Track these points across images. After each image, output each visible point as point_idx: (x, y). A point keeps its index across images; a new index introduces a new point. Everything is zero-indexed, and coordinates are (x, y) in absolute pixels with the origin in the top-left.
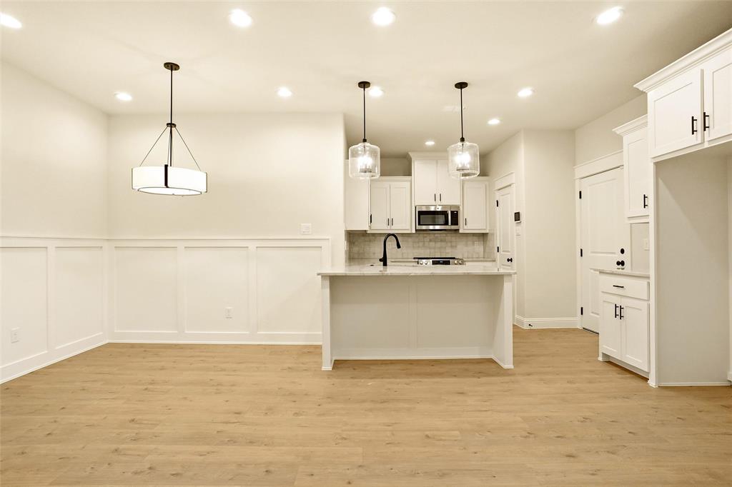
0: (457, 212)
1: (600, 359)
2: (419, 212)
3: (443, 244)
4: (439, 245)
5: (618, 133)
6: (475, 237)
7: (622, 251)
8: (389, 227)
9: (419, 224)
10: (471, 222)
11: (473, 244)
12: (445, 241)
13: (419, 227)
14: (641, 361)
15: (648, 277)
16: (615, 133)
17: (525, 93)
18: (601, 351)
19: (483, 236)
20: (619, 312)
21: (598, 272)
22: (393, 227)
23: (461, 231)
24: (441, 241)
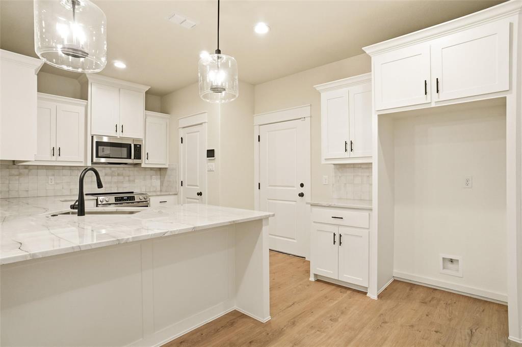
0: (140, 145)
1: (312, 279)
2: (97, 142)
3: (121, 178)
4: (115, 179)
5: (317, 89)
6: (152, 171)
7: (302, 185)
8: (54, 158)
9: (97, 156)
10: (152, 157)
11: (151, 179)
12: (122, 175)
13: (95, 160)
14: (361, 279)
15: (371, 210)
16: (315, 89)
17: (261, 29)
18: (312, 272)
19: (161, 171)
20: (338, 240)
21: (310, 205)
22: (59, 158)
23: (143, 165)
24: (118, 175)
